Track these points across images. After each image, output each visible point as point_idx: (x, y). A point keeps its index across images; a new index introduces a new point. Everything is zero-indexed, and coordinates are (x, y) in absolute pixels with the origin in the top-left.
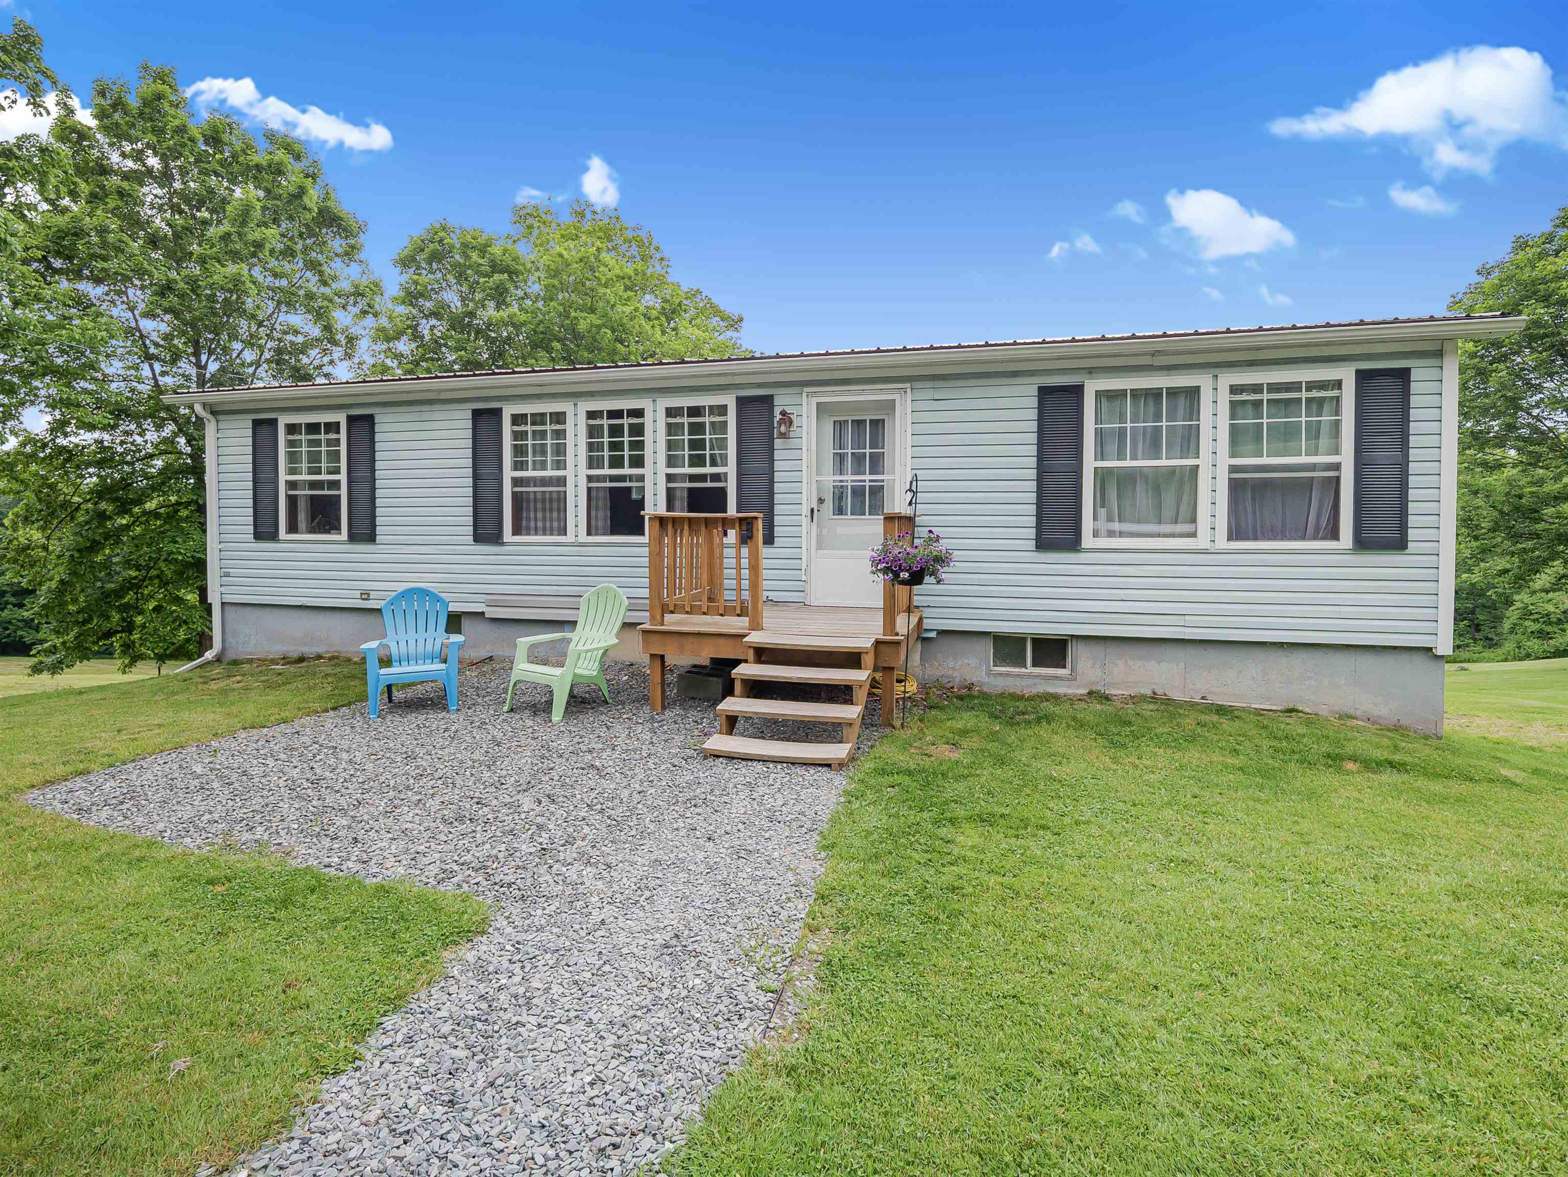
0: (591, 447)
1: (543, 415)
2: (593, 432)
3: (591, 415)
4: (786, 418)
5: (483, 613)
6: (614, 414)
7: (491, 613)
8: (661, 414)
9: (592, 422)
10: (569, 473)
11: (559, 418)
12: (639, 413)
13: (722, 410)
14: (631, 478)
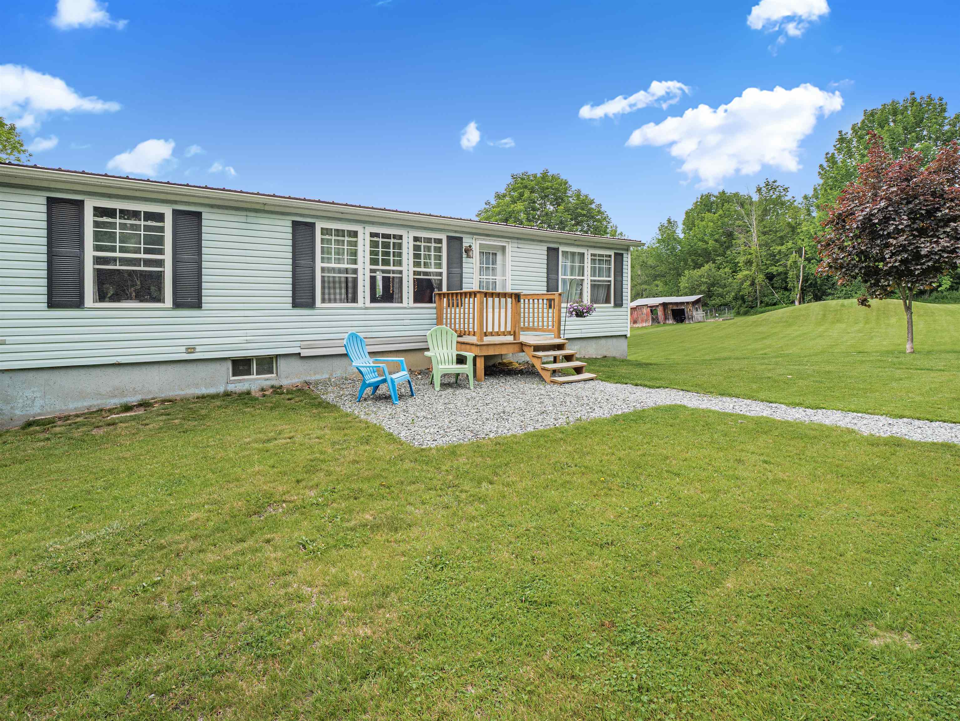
0: (372, 253)
1: (343, 231)
2: (374, 244)
3: (372, 235)
4: (468, 250)
5: (299, 354)
6: (385, 236)
7: (305, 353)
8: (411, 239)
9: (372, 239)
10: (359, 266)
11: (355, 234)
12: (401, 237)
13: (439, 241)
14: (394, 272)
